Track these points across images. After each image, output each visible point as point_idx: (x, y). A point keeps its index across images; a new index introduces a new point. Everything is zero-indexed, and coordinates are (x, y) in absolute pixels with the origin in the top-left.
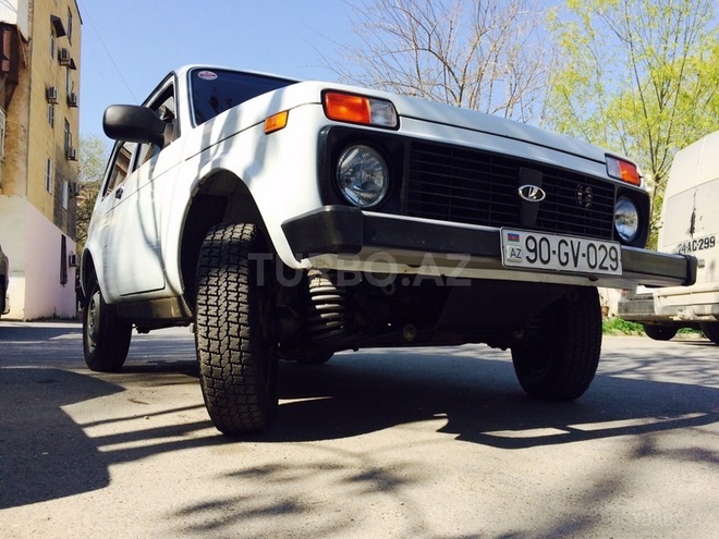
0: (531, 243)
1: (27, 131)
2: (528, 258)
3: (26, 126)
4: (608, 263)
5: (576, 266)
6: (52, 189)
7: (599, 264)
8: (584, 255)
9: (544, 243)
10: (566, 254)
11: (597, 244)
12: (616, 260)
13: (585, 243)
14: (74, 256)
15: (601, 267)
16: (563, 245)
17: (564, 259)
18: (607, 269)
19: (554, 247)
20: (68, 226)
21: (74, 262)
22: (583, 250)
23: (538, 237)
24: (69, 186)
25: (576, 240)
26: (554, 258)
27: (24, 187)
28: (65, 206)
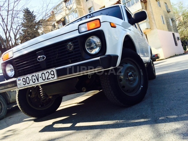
0: (24, 79)
1: (152, 12)
2: (23, 84)
3: (152, 11)
4: (50, 76)
5: (38, 81)
6: (165, 23)
7: (46, 78)
8: (40, 77)
9: (27, 78)
10: (35, 79)
11: (45, 72)
12: (54, 74)
13: (40, 73)
14: (178, 37)
15: (47, 79)
16: (33, 77)
17: (34, 81)
18: (50, 79)
19: (30, 78)
20: (174, 30)
21: (178, 39)
22: (40, 75)
23: (25, 77)
24: (171, 19)
25: (37, 74)
26: (31, 82)
27: (155, 26)
28: (171, 25)
